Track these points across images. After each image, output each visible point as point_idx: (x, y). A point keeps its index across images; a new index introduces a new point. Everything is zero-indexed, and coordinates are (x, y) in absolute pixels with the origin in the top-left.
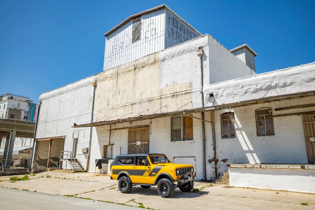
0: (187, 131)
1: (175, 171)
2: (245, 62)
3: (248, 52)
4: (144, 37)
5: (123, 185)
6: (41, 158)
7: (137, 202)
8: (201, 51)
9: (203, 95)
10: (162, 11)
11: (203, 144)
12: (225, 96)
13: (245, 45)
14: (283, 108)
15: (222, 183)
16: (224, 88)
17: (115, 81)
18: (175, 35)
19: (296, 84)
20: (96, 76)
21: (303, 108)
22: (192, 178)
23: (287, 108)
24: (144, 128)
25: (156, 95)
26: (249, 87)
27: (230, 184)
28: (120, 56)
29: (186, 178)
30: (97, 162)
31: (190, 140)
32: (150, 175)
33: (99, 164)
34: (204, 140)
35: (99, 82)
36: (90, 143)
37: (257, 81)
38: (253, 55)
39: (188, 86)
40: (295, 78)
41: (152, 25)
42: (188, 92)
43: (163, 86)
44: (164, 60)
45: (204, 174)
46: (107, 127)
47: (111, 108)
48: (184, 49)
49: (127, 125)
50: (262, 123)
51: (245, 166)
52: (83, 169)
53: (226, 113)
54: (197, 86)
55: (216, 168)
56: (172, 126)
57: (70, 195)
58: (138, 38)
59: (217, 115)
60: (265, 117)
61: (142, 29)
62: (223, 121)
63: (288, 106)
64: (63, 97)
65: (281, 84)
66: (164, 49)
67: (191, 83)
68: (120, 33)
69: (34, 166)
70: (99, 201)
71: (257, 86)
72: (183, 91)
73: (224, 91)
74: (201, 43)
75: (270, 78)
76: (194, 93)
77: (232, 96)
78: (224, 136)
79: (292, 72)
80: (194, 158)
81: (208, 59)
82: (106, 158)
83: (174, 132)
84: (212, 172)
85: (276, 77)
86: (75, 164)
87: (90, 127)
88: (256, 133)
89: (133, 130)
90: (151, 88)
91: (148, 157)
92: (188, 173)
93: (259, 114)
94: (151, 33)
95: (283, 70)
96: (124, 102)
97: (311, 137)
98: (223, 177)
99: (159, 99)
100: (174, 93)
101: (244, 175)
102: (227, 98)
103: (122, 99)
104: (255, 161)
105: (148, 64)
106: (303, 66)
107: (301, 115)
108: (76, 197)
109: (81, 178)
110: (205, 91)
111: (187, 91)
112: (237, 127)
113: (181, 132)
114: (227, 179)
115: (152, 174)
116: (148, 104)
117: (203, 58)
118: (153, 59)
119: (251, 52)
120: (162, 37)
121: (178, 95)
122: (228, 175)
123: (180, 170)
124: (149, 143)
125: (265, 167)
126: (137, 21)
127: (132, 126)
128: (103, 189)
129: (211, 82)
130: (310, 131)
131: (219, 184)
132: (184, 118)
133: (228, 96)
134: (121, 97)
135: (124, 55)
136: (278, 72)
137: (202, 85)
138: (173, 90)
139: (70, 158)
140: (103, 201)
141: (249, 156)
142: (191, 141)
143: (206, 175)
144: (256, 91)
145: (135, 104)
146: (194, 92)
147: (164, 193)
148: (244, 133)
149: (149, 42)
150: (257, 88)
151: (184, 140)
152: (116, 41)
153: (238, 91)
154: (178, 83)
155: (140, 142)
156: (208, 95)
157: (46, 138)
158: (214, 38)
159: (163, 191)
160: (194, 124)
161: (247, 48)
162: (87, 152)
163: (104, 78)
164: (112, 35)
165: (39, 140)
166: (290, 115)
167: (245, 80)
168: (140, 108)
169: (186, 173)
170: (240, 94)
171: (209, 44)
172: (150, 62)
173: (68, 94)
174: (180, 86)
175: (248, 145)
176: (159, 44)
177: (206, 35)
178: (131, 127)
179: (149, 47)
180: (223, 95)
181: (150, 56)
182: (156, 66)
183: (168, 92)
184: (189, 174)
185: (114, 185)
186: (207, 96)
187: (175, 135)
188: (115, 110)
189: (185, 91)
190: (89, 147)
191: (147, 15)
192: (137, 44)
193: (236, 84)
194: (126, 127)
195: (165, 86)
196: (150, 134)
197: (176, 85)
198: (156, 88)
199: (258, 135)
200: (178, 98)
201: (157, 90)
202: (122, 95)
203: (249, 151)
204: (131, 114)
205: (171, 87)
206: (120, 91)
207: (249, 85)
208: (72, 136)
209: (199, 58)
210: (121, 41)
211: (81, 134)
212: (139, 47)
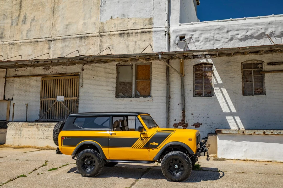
0: (141, 85)
9: (169, 37)
11: (168, 103)
12: (202, 41)
14: (278, 62)
16: (202, 31)
24: (71, 77)
25: (92, 30)
26: (236, 32)
31: (147, 97)
32: (147, 146)
34: (168, 98)
37: (248, 25)
39: (147, 22)
43: (105, 18)
47: (7, 43)
49: (40, 70)
50: (249, 80)
53: (201, 64)
54: (160, 24)
56: (117, 77)
59: (187, 65)
60: (253, 72)
62: (196, 74)
65: (277, 33)
67: (151, 19)
71: (247, 32)
72: (138, 29)
73: (202, 34)
75: (265, 23)
76: (155, 33)
77: (212, 42)
78: (197, 94)
83: (120, 85)
85: (272, 23)
88: (241, 92)
89: (50, 79)
90: (84, 20)
93: (245, 67)
95: (280, 16)
96: (34, 35)
99: (98, 36)
100: (124, 30)
101: (238, 143)
103: (29, 30)
110: (174, 31)
111: (145, 29)
112: (216, 83)
113: (132, 85)
116: (78, 42)
121: (130, 34)
124: (78, 99)
125: (271, 133)
127: (47, 72)
129: (182, 21)
132: (137, 66)
133: (206, 42)
134: (29, 28)
136: (273, 17)
137: (169, 23)
138: (122, 25)
141: (230, 120)
142: (148, 99)
144: (245, 38)
145: (55, 40)
146: (155, 31)
148: (225, 91)
150: (247, 34)
151: (136, 96)
153: (221, 36)
154: (130, 17)
155: (63, 98)
156: (178, 38)
160: (153, 75)
167: (231, 23)
168: (63, 47)
170: (223, 40)
174: (133, 21)
178: (46, 75)
180: (199, 39)
183: (112, 27)
185: (45, 163)
187: (121, 90)
188: (16, 46)
189: (142, 29)
193: (219, 27)
194: (38, 74)
195: (109, 19)
196: (80, 87)
197: (127, 20)
198: (93, 19)
199: (244, 94)
200: (130, 37)
201: (95, 23)
202: (30, 26)
203: (231, 114)
204: (47, 55)
205: (119, 22)
206: (25, 18)
207: (237, 30)
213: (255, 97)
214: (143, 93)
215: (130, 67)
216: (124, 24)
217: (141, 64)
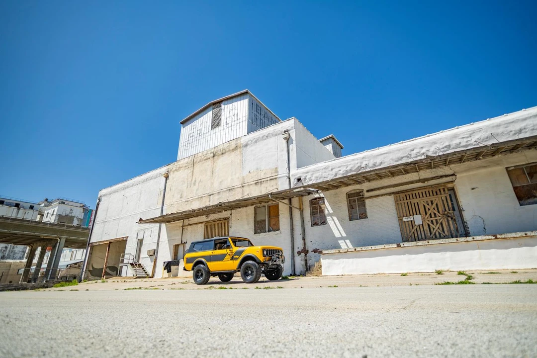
0: (273, 222)
1: (261, 251)
2: (332, 153)
3: (335, 143)
4: (225, 124)
5: (198, 276)
6: (95, 267)
8: (287, 134)
9: (290, 180)
10: (244, 96)
11: (291, 235)
12: (314, 180)
13: (331, 135)
14: (375, 189)
15: (313, 275)
16: (313, 172)
17: (190, 171)
18: (258, 121)
19: (386, 164)
20: (168, 167)
21: (393, 187)
22: (281, 261)
23: (379, 189)
24: (223, 221)
25: (237, 183)
26: (339, 169)
27: (323, 274)
28: (197, 144)
29: (274, 260)
30: (165, 265)
32: (232, 259)
33: (168, 267)
34: (292, 230)
35: (171, 173)
36: (158, 243)
37: (347, 162)
38: (339, 148)
39: (274, 171)
40: (384, 158)
41: (233, 110)
42: (273, 178)
43: (245, 173)
44: (246, 145)
45: (293, 268)
46: (180, 223)
47: (184, 201)
48: (268, 133)
49: (203, 218)
50: (354, 207)
51: (339, 251)
52: (148, 275)
53: (316, 199)
54: (283, 171)
55: (306, 261)
56: (255, 217)
57: (132, 288)
58: (218, 125)
59: (305, 201)
60: (356, 200)
61: (222, 115)
62: (313, 208)
63: (379, 186)
64: (128, 192)
65: (371, 165)
66: (246, 134)
67: (276, 168)
68: (198, 120)
69: (86, 276)
72: (268, 178)
73: (313, 174)
74: (287, 127)
75: (360, 158)
78: (315, 224)
79: (381, 152)
81: (294, 142)
82: (177, 259)
83: (258, 223)
84: (302, 265)
85: (365, 157)
86: (138, 269)
87: (159, 224)
88: (348, 218)
89: (210, 224)
90: (232, 176)
91: (230, 239)
93: (351, 197)
94: (232, 119)
95: (372, 151)
96: (200, 193)
97: (404, 217)
98: (314, 268)
99: (241, 187)
100: (258, 180)
101: (337, 261)
103: (198, 190)
104: (348, 247)
105: (229, 151)
106: (390, 146)
107: (393, 196)
109: (145, 281)
110: (292, 175)
111: (272, 176)
112: (328, 213)
113: (266, 223)
114: (319, 270)
115: (235, 257)
116: (227, 193)
117: (289, 141)
118: (234, 145)
119: (338, 144)
120: (244, 122)
121: (263, 182)
122: (320, 265)
123: (267, 250)
125: (360, 249)
126: (217, 108)
127: (208, 220)
128: (173, 284)
129: (299, 166)
130: (402, 211)
131: (310, 276)
132: (269, 207)
133: (317, 180)
134: (197, 188)
135: (202, 142)
136: (367, 153)
137: (289, 169)
138: (257, 176)
139: (131, 262)
140: (174, 289)
141: (342, 243)
142: (277, 232)
143: (296, 269)
145: (213, 194)
146: (280, 178)
147: (249, 278)
148: (335, 218)
149: (230, 128)
150: (347, 169)
151: (269, 232)
152: (193, 128)
153: (327, 174)
154: (262, 169)
156: (296, 180)
157: (104, 241)
158: (301, 122)
159: (248, 276)
160: (280, 212)
161: (333, 139)
162: (154, 254)
163: (177, 168)
164: (189, 122)
165: (95, 244)
166: (382, 195)
168: (218, 198)
169: (273, 254)
170: (330, 176)
171: (295, 127)
172: (231, 148)
173: (135, 188)
174: (264, 172)
175: (341, 231)
176: (241, 129)
177: (292, 119)
179: (230, 133)
180: (311, 178)
181: (230, 142)
182: (238, 152)
183: (251, 179)
184: (277, 256)
185: (187, 281)
186: (294, 181)
187: (259, 227)
188: (189, 202)
189: (270, 177)
190: (156, 249)
191: (229, 101)
192: (217, 131)
193: (325, 167)
194: (202, 221)
195: (247, 173)
196: (230, 228)
197: (260, 172)
198: (237, 175)
199: (351, 219)
200: (262, 184)
201: (238, 178)
202: (198, 186)
203: (342, 238)
205: (255, 174)
206: (195, 181)
207: (339, 167)
208: (136, 236)
209: (285, 142)
210: (199, 129)
211: (147, 233)
212: (219, 134)
213: (360, 221)
214: (275, 227)
215: (264, 208)
217: (272, 205)
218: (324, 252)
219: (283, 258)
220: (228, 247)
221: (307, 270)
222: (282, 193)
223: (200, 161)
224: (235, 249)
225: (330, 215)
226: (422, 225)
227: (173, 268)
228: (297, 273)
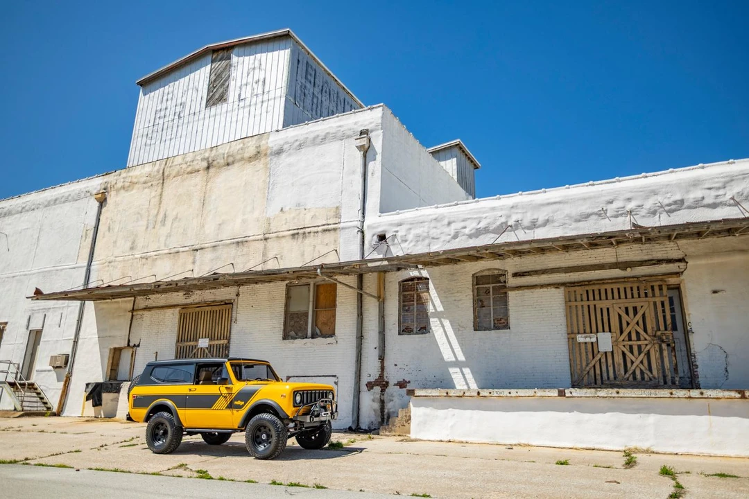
0: (323, 317)
1: (290, 396)
2: (455, 177)
3: (463, 158)
4: (236, 97)
5: (157, 434)
7: (193, 470)
8: (365, 139)
9: (363, 236)
10: (282, 43)
11: (357, 347)
12: (411, 241)
13: (457, 141)
14: (528, 272)
15: (394, 433)
16: (411, 224)
17: (154, 193)
18: (308, 100)
19: (556, 224)
20: (107, 178)
21: (565, 273)
22: (329, 414)
23: (536, 272)
24: (220, 307)
25: (255, 231)
26: (463, 224)
27: (412, 436)
28: (174, 136)
29: (316, 413)
30: (89, 390)
31: (328, 337)
32: (231, 406)
33: (96, 393)
34: (360, 338)
35: (113, 193)
36: (76, 342)
37: (480, 212)
38: (472, 167)
39: (332, 213)
40: (554, 212)
41: (257, 71)
42: (330, 227)
43: (273, 211)
44: (279, 152)
45: (355, 416)
46: (127, 303)
47: (139, 256)
48: (327, 131)
49: (179, 298)
50: (485, 303)
51: (447, 393)
52: (49, 409)
53: (412, 279)
54: (350, 216)
55: (382, 402)
56: (287, 305)
57: (8, 460)
58: (222, 98)
59: (390, 282)
60: (491, 290)
61: (231, 78)
62: (405, 296)
63: (538, 267)
64: (10, 225)
65: (526, 223)
66: (280, 127)
67: (337, 208)
68: (177, 83)
70: (91, 469)
71: (479, 223)
72: (318, 226)
73: (410, 229)
74: (367, 123)
75: (505, 207)
76: (344, 230)
77: (427, 241)
78: (405, 330)
79: (549, 199)
80: (334, 379)
81: (379, 157)
82: (116, 380)
83: (292, 318)
84: (374, 410)
85: (517, 206)
86: (27, 394)
87: (79, 302)
88: (471, 324)
89: (192, 310)
90: (244, 215)
91: (228, 365)
92: (320, 403)
93: (481, 282)
94: (253, 89)
95: (532, 194)
96: (174, 243)
97: (579, 333)
98: (397, 420)
99: (261, 240)
100: (298, 229)
101: (441, 413)
102: (414, 245)
103: (169, 236)
104: (467, 384)
105: (242, 159)
106: (569, 188)
107: (562, 289)
108: (27, 464)
109: (40, 427)
110: (368, 227)
111: (328, 225)
112: (434, 311)
113: (308, 318)
114: (406, 424)
115: (236, 403)
116: (233, 250)
117: (367, 154)
118: (254, 148)
119: (469, 158)
120: (277, 101)
121: (307, 234)
122: (408, 415)
123: (303, 393)
124: (229, 343)
125: (488, 394)
126: (221, 60)
127: (189, 301)
128: (102, 446)
129: (383, 210)
130: (578, 322)
131: (388, 436)
132: (318, 286)
133: (418, 241)
134: (169, 231)
135: (184, 133)
136: (521, 196)
137: (364, 214)
138: (296, 221)
139: (11, 379)
140: (102, 470)
141: (455, 374)
142: (329, 340)
143: (360, 418)
144: (477, 233)
145: (202, 249)
146: (343, 228)
147: (261, 448)
148: (447, 323)
149: (247, 110)
150: (479, 226)
151: (313, 337)
152: (165, 98)
153: (439, 231)
154: (307, 207)
155: (208, 341)
156: (376, 238)
158: (395, 114)
159: (260, 443)
160: (339, 300)
161: (461, 148)
162: (64, 365)
163: (127, 184)
164: (157, 84)
166: (542, 286)
167: (455, 209)
168: (212, 260)
169: (315, 401)
170: (444, 238)
171: (383, 126)
172: (247, 155)
173: (26, 217)
174: (312, 214)
175: (455, 350)
176: (270, 117)
177: (379, 107)
178: (187, 304)
179: (246, 120)
180: (407, 238)
181: (246, 140)
182: (260, 165)
183: (284, 225)
184: (322, 404)
185: (133, 438)
186: (370, 239)
187: (293, 326)
188: (149, 261)
189: (324, 225)
190: (70, 353)
191: (247, 49)
192: (219, 111)
193: (436, 216)
194: (175, 303)
195: (278, 211)
196: (233, 322)
197: (304, 212)
198: (256, 214)
199: (477, 328)
200: (307, 240)
201: (258, 220)
202: (171, 228)
203: (457, 364)
204: (191, 272)
205: (292, 215)
206: (165, 216)
207: (464, 221)
208: (25, 323)
209: (359, 154)
210: (179, 102)
211: (52, 319)
212: (223, 119)
213: (493, 333)
214: (325, 330)
215: (306, 288)
216: (298, 219)
217: (323, 283)
218: (418, 393)
219: (334, 406)
220: (224, 381)
221: (382, 423)
222: (343, 267)
223: (178, 174)
224: (238, 386)
225: (438, 315)
226: (612, 352)
227: (106, 397)
228: (364, 426)
